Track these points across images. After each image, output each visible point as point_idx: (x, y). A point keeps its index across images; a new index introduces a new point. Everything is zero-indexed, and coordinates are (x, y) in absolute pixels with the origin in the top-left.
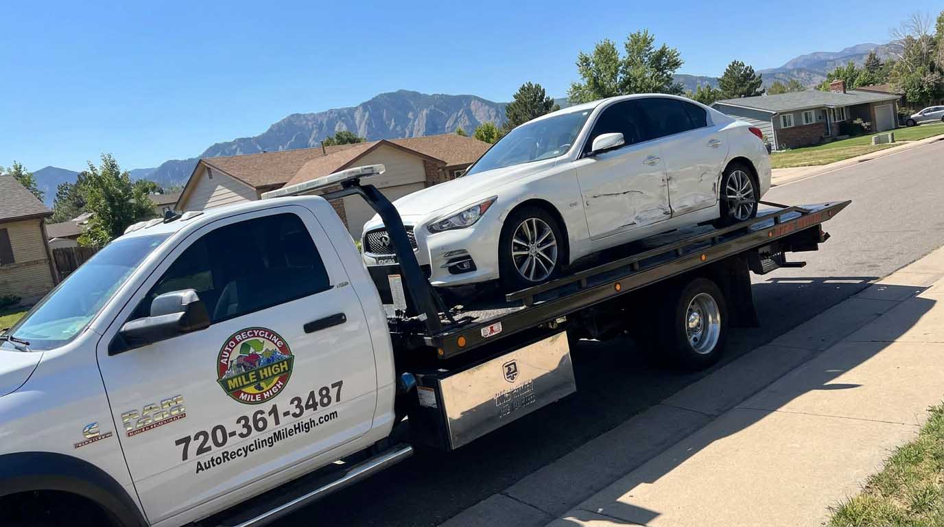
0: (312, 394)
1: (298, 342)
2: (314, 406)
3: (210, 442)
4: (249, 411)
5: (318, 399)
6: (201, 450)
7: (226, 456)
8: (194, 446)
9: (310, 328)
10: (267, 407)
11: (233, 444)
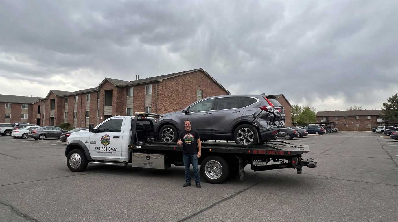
0: (112, 148)
1: (112, 139)
2: (112, 150)
3: (98, 149)
4: (104, 147)
5: (113, 149)
6: (97, 150)
7: (100, 152)
8: (97, 148)
9: (114, 137)
10: (105, 147)
11: (101, 151)
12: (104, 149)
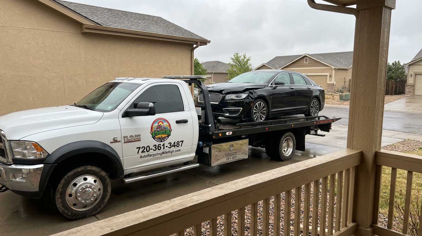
12: (157, 147)
